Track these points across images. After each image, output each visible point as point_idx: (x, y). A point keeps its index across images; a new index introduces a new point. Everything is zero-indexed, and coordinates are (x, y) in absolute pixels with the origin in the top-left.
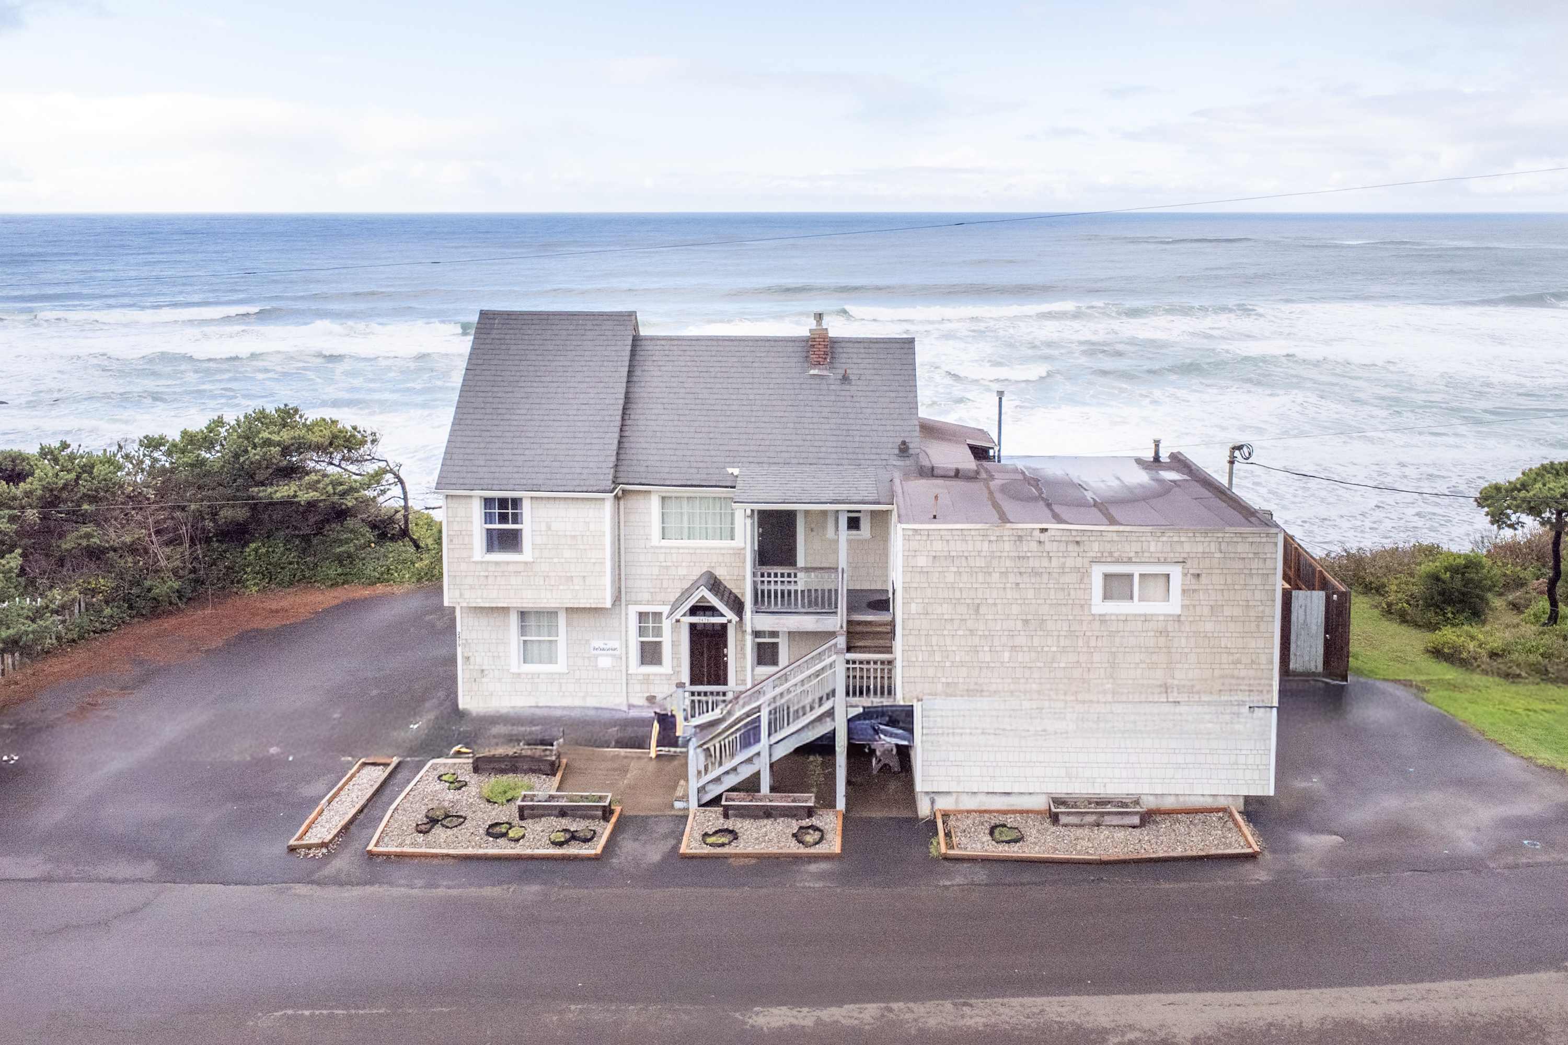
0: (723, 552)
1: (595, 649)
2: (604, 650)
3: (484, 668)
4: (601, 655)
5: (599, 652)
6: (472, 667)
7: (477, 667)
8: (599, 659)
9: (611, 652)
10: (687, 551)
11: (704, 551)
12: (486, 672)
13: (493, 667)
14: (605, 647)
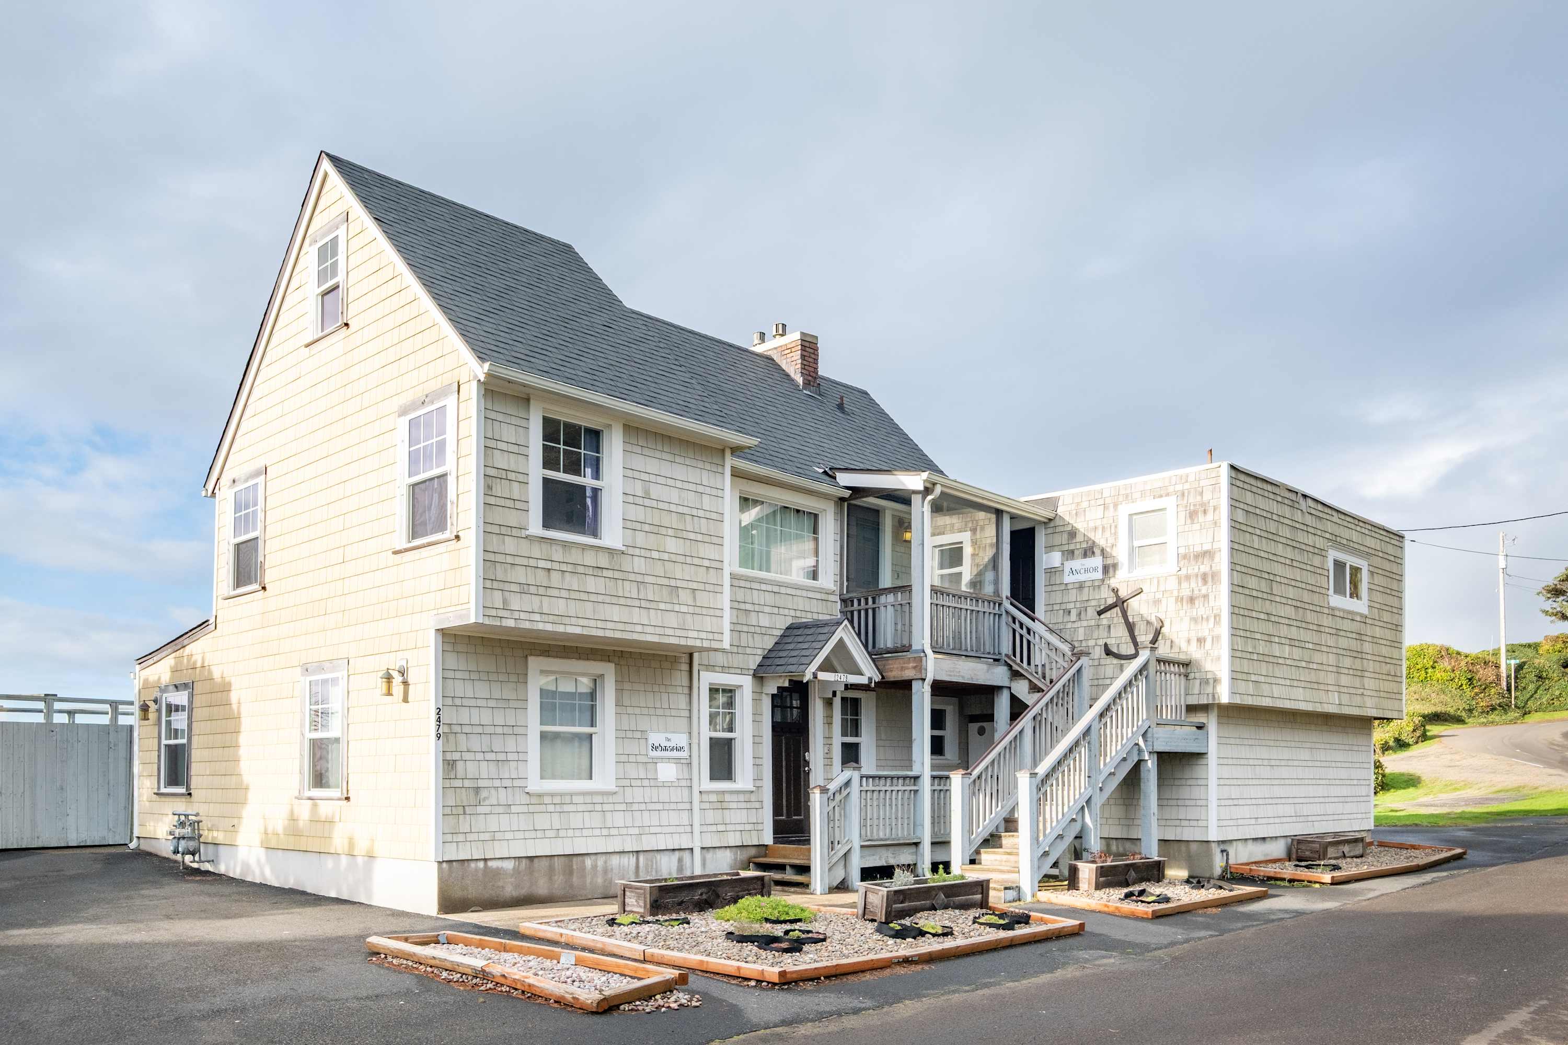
0: (811, 595)
1: (655, 748)
2: (666, 749)
3: (481, 783)
4: (662, 759)
5: (659, 753)
6: (458, 783)
7: (467, 783)
8: (660, 766)
9: (675, 754)
10: (769, 588)
11: (789, 591)
12: (484, 794)
13: (497, 783)
14: (668, 744)
